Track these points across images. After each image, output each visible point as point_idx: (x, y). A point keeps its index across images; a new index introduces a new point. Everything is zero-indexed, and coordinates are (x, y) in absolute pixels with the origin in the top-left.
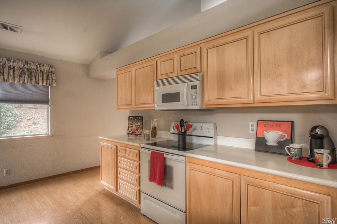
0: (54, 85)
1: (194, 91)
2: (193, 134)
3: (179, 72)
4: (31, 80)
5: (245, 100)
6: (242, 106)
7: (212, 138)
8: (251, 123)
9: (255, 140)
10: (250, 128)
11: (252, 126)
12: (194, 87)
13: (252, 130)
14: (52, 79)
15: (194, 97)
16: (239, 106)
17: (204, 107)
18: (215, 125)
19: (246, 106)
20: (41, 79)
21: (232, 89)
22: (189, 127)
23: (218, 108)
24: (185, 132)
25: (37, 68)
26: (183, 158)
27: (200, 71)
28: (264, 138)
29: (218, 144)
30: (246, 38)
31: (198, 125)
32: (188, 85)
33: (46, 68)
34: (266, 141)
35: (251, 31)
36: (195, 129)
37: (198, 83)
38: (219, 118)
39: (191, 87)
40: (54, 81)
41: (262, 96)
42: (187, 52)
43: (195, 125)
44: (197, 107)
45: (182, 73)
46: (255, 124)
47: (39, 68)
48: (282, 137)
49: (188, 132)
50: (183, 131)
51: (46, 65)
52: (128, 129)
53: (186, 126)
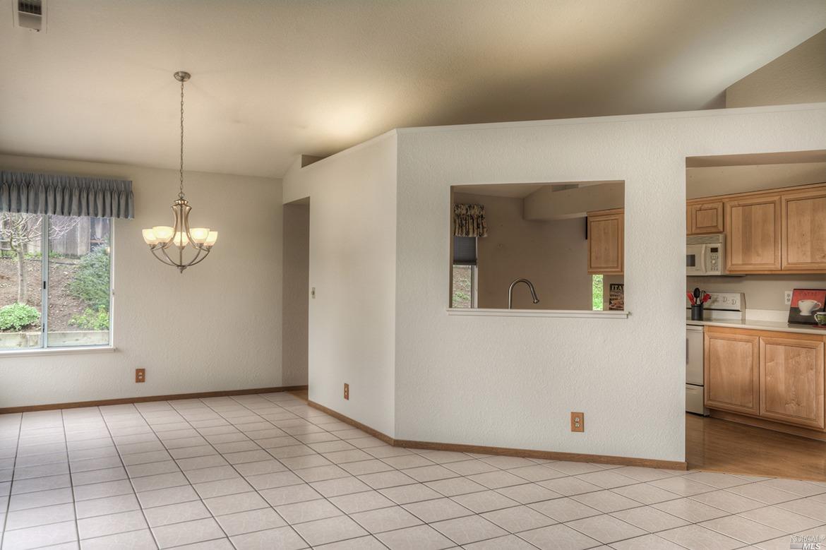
0: (485, 236)
1: (714, 254)
2: (713, 307)
3: (694, 229)
4: (462, 231)
5: (772, 267)
6: (769, 273)
7: (738, 311)
8: (786, 293)
9: (789, 312)
10: (786, 298)
11: (788, 295)
12: (714, 250)
13: (788, 300)
14: (483, 228)
15: (714, 262)
16: (766, 273)
17: (727, 273)
18: (743, 296)
19: (773, 272)
20: (471, 227)
21: (758, 255)
22: (707, 297)
23: (747, 275)
24: (702, 304)
25: (467, 212)
26: (701, 328)
27: (722, 230)
28: (798, 308)
29: (746, 319)
30: (774, 202)
31: (720, 296)
32: (706, 248)
33: (475, 212)
34: (800, 311)
35: (778, 197)
36: (715, 301)
37: (718, 245)
38: (748, 286)
39: (710, 250)
40: (485, 230)
41: (788, 264)
42: (706, 206)
43: (714, 296)
44: (718, 273)
45: (698, 231)
46: (791, 293)
47: (469, 213)
48: (816, 305)
49: (706, 305)
50: (698, 303)
51: (476, 207)
52: (610, 303)
53: (702, 296)
